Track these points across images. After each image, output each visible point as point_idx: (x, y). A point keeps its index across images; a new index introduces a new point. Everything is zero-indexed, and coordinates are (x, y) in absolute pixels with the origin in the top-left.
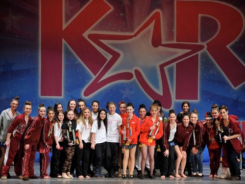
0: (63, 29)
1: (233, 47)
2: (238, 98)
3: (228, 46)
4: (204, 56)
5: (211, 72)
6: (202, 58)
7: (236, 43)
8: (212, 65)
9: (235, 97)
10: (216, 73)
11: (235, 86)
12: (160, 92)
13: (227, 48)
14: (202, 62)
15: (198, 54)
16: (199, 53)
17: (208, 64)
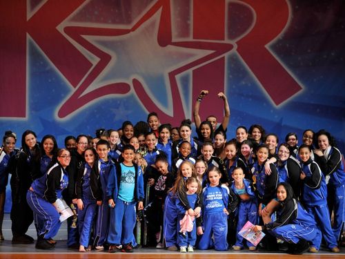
0: (28, 19)
1: (274, 47)
2: (281, 120)
3: (267, 46)
4: (233, 59)
5: (244, 83)
6: (229, 63)
7: (279, 41)
8: (245, 73)
9: (276, 118)
10: (249, 85)
11: (277, 104)
12: (170, 112)
13: (265, 48)
14: (230, 68)
15: (224, 58)
16: (226, 55)
17: (238, 72)
